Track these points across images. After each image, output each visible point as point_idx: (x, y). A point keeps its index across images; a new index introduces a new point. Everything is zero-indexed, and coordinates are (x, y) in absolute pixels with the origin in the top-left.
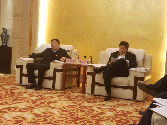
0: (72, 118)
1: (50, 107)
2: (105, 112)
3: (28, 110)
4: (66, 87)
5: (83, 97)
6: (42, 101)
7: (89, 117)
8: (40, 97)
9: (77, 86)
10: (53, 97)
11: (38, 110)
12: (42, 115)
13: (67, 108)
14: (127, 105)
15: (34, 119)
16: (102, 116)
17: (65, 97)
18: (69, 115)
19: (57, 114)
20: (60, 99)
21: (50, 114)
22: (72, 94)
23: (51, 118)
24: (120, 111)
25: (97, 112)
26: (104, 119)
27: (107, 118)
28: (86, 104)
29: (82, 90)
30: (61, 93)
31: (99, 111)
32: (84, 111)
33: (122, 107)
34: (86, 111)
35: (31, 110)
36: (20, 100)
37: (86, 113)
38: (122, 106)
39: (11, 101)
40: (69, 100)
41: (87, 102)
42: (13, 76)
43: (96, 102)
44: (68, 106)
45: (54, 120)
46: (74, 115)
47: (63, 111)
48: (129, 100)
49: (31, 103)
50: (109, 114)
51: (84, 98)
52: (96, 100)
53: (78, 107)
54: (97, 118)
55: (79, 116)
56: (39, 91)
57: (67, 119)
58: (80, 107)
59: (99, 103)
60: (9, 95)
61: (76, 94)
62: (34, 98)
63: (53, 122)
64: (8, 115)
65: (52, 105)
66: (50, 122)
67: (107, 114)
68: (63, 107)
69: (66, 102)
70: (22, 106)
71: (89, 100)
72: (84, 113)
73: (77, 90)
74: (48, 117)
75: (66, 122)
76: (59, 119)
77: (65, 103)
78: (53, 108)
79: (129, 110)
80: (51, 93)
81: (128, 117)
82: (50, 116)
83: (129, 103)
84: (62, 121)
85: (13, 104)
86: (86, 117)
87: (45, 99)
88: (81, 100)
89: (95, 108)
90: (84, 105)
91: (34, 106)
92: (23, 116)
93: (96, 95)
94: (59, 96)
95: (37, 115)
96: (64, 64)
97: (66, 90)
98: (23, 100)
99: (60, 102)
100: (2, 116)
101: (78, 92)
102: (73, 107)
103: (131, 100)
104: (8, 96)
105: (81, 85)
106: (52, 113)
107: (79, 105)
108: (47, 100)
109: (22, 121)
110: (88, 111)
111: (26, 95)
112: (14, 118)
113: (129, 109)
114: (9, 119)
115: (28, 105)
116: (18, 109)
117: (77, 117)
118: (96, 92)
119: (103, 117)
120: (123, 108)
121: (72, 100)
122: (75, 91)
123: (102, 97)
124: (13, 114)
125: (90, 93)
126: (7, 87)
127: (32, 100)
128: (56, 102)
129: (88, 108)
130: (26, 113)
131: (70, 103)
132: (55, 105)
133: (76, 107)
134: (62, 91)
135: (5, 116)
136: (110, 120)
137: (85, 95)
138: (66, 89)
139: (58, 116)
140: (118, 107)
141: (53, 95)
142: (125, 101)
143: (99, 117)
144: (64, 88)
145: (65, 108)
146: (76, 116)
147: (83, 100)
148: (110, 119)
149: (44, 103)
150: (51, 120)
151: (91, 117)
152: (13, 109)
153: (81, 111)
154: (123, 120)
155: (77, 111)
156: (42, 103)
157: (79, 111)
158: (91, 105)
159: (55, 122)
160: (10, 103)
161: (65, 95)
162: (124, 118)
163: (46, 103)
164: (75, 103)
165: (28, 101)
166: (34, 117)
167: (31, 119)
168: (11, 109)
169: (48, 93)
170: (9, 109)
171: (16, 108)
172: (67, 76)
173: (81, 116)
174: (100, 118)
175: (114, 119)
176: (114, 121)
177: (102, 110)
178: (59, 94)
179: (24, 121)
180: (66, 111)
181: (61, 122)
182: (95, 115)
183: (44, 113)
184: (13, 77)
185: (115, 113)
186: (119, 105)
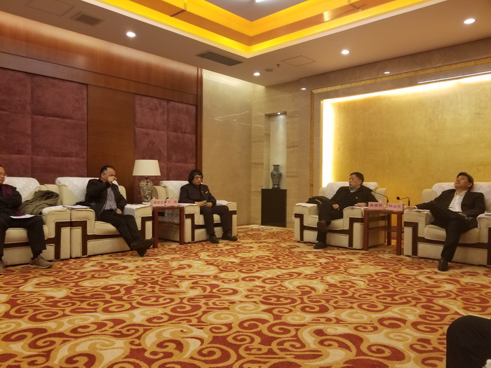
0: (386, 291)
1: (349, 274)
2: (441, 285)
3: (317, 278)
4: (370, 245)
5: (398, 261)
6: (336, 265)
7: (415, 290)
8: (332, 260)
9: (386, 244)
10: (351, 260)
11: (332, 278)
12: (339, 285)
13: (376, 277)
14: (478, 273)
15: (327, 290)
16: (436, 290)
17: (370, 261)
18: (381, 287)
19: (362, 284)
20: (362, 262)
21: (350, 284)
22: (380, 255)
23: (352, 289)
24: (466, 283)
25: (426, 283)
26: (440, 295)
27: (445, 294)
28: (405, 271)
29: (396, 250)
30: (363, 254)
31: (430, 282)
32: (404, 282)
33: (469, 277)
34: (408, 282)
35: (322, 277)
36: (304, 263)
37: (409, 285)
38: (470, 275)
39: (292, 263)
40: (377, 264)
41: (407, 268)
42: (290, 229)
43: (423, 269)
44: (377, 274)
45: (359, 294)
46: (389, 288)
47: (369, 281)
48: (480, 266)
49: (320, 268)
50: (448, 287)
51: (402, 262)
52: (422, 266)
53: (393, 275)
54: (429, 293)
55: (397, 290)
56: (329, 251)
57: (378, 292)
58: (396, 276)
59: (429, 270)
60: (287, 255)
61: (387, 256)
62: (323, 261)
63: (356, 296)
64: (290, 283)
65: (352, 271)
66: (353, 296)
67: (445, 287)
68: (370, 275)
69: (372, 267)
70: (308, 271)
71: (409, 266)
72: (405, 284)
73: (388, 250)
74: (348, 289)
75: (377, 297)
76: (366, 292)
77: (371, 269)
78: (354, 275)
79: (484, 283)
80: (347, 253)
81: (483, 293)
82: (351, 287)
83: (481, 271)
84: (371, 295)
85: (294, 268)
86: (409, 291)
87: (339, 261)
88: (396, 265)
89: (421, 278)
90: (403, 273)
91: (325, 272)
92: (311, 285)
93: (421, 258)
94: (360, 258)
95: (331, 285)
96: (365, 211)
97: (370, 250)
98: (307, 263)
99: (363, 267)
100: (282, 284)
101: (390, 252)
102: (385, 275)
103: (484, 266)
104: (286, 257)
105: (394, 242)
106: (353, 283)
107: (395, 272)
108: (342, 264)
109: (311, 292)
110: (411, 282)
111: (311, 256)
112: (298, 287)
113: (483, 281)
114: (292, 289)
115: (316, 270)
116: (302, 276)
117: (394, 291)
118: (420, 254)
119: (439, 292)
120: (472, 279)
121: (383, 264)
122: (385, 251)
123: (431, 261)
124: (297, 282)
125: (411, 254)
126: (283, 245)
127: (320, 263)
128: (356, 267)
129: (410, 278)
130: (315, 281)
131: (379, 269)
132: (357, 271)
133: (391, 276)
134: (363, 252)
135: (286, 284)
136: (452, 297)
137: (402, 257)
138: (371, 247)
139: (362, 287)
140: (462, 276)
141: (351, 257)
142: (472, 267)
143: (431, 291)
144: (366, 246)
145: (373, 277)
146: (392, 289)
147: (400, 265)
148: (451, 295)
149: (339, 268)
150: (354, 293)
151: (418, 291)
152: (296, 275)
153: (400, 281)
154: (476, 297)
155: (393, 281)
156: (336, 268)
157: (396, 282)
158: (415, 272)
159: (360, 296)
160: (290, 267)
161: (370, 258)
162: (477, 295)
163: (342, 268)
164: (387, 269)
165: (315, 264)
166: (327, 287)
167: (323, 290)
168: (293, 275)
169: (343, 254)
170: (291, 275)
171: (299, 274)
172: (371, 229)
173: (400, 290)
174: (433, 294)
175: (457, 295)
176: (459, 298)
177: (435, 282)
178: (360, 255)
179: (313, 293)
180: (375, 281)
181: (369, 297)
182: (424, 288)
183: (340, 282)
184: (289, 231)
185: (459, 286)
186: (463, 273)
